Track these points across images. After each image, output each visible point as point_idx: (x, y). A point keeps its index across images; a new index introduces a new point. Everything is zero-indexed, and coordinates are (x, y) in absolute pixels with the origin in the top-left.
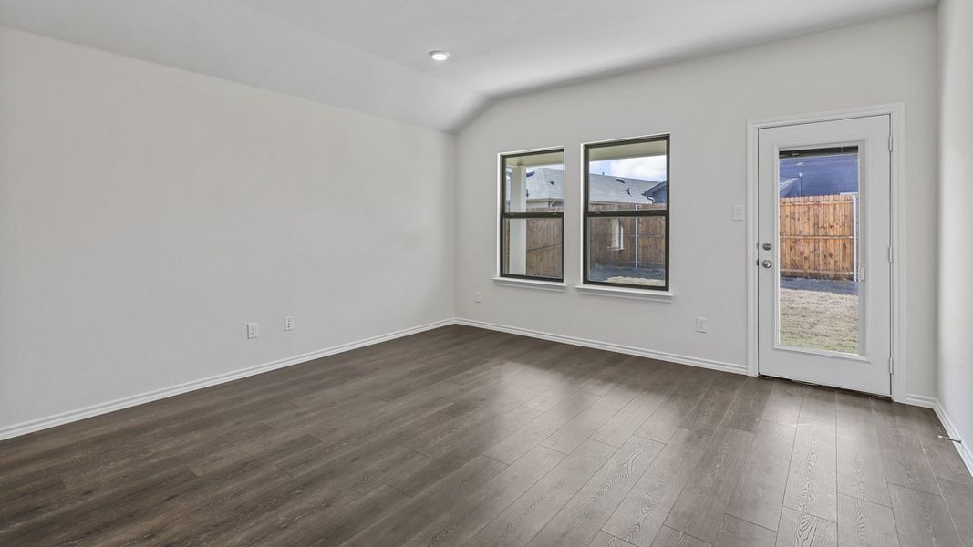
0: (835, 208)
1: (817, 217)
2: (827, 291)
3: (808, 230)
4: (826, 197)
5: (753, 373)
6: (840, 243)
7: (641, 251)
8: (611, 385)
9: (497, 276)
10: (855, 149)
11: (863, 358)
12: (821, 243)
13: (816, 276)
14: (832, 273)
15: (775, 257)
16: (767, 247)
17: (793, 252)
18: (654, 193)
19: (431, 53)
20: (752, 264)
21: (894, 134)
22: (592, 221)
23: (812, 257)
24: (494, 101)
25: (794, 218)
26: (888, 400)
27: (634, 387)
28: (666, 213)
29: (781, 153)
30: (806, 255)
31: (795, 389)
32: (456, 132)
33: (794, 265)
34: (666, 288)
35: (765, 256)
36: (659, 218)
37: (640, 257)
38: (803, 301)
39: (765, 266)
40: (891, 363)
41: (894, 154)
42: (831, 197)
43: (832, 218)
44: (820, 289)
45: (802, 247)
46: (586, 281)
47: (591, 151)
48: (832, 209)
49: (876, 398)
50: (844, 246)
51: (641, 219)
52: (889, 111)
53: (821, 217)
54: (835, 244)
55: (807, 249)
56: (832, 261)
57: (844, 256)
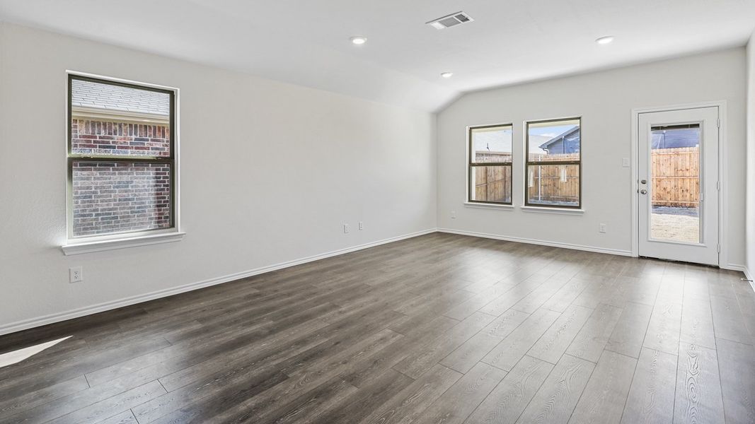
0: (690, 156)
1: (676, 164)
2: (684, 214)
3: (670, 172)
4: (684, 148)
5: (635, 255)
6: (694, 182)
7: (542, 190)
8: (552, 259)
9: (467, 202)
10: (697, 125)
11: (703, 245)
12: (679, 182)
13: (676, 205)
14: (688, 203)
16: (644, 182)
17: (658, 188)
18: (548, 146)
19: (442, 74)
20: (634, 191)
21: (721, 118)
22: (531, 168)
23: (673, 192)
24: (465, 95)
25: (659, 164)
26: (717, 268)
27: (565, 260)
28: (579, 163)
29: (652, 128)
30: (668, 190)
31: (660, 263)
32: (438, 115)
33: (660, 197)
34: (579, 207)
35: (643, 187)
36: (573, 166)
37: (543, 193)
38: (666, 221)
39: (643, 193)
40: (719, 247)
41: (720, 129)
42: (688, 148)
43: (688, 164)
44: (678, 214)
45: (664, 184)
46: (526, 204)
47: (530, 125)
48: (688, 157)
49: (710, 266)
50: (697, 184)
51: (543, 166)
52: (718, 104)
53: (680, 163)
54: (690, 183)
55: (669, 185)
56: (688, 195)
57: (697, 191)
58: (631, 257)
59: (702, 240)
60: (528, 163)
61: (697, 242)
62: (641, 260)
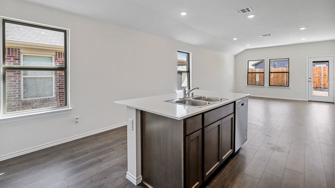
9: (247, 85)
14: (316, 87)
15: (312, 80)
16: (310, 78)
34: (289, 86)
35: (310, 80)
39: (310, 81)
43: (315, 72)
48: (315, 70)
50: (319, 79)
54: (316, 79)
56: (315, 84)
57: (319, 82)
58: (306, 101)
59: (329, 95)
60: (270, 72)
61: (327, 96)
62: (309, 102)
